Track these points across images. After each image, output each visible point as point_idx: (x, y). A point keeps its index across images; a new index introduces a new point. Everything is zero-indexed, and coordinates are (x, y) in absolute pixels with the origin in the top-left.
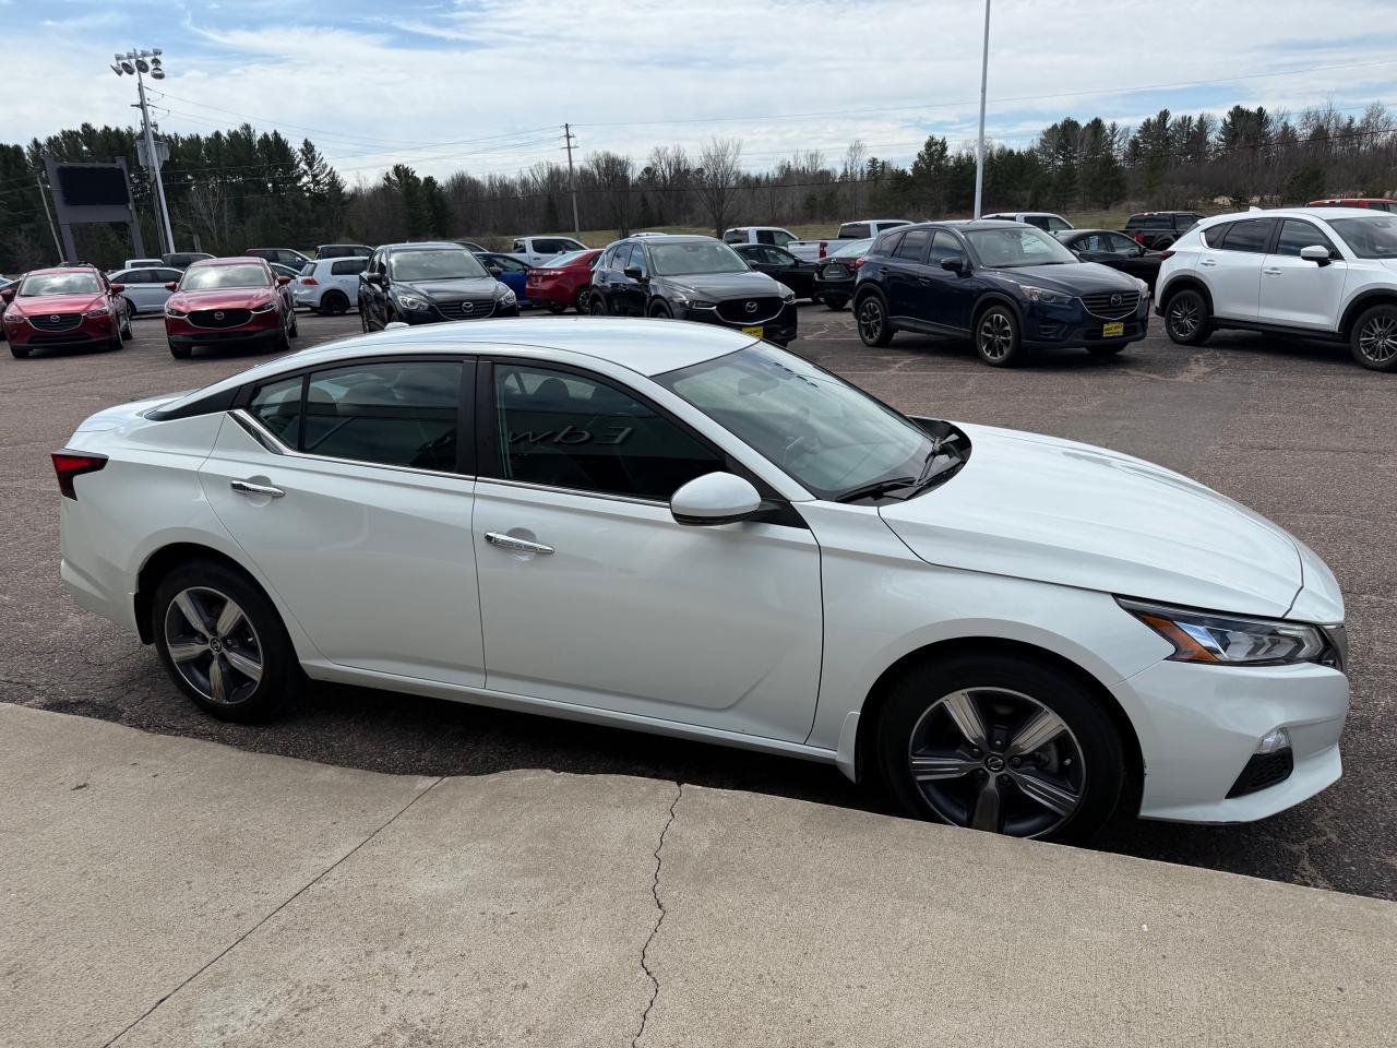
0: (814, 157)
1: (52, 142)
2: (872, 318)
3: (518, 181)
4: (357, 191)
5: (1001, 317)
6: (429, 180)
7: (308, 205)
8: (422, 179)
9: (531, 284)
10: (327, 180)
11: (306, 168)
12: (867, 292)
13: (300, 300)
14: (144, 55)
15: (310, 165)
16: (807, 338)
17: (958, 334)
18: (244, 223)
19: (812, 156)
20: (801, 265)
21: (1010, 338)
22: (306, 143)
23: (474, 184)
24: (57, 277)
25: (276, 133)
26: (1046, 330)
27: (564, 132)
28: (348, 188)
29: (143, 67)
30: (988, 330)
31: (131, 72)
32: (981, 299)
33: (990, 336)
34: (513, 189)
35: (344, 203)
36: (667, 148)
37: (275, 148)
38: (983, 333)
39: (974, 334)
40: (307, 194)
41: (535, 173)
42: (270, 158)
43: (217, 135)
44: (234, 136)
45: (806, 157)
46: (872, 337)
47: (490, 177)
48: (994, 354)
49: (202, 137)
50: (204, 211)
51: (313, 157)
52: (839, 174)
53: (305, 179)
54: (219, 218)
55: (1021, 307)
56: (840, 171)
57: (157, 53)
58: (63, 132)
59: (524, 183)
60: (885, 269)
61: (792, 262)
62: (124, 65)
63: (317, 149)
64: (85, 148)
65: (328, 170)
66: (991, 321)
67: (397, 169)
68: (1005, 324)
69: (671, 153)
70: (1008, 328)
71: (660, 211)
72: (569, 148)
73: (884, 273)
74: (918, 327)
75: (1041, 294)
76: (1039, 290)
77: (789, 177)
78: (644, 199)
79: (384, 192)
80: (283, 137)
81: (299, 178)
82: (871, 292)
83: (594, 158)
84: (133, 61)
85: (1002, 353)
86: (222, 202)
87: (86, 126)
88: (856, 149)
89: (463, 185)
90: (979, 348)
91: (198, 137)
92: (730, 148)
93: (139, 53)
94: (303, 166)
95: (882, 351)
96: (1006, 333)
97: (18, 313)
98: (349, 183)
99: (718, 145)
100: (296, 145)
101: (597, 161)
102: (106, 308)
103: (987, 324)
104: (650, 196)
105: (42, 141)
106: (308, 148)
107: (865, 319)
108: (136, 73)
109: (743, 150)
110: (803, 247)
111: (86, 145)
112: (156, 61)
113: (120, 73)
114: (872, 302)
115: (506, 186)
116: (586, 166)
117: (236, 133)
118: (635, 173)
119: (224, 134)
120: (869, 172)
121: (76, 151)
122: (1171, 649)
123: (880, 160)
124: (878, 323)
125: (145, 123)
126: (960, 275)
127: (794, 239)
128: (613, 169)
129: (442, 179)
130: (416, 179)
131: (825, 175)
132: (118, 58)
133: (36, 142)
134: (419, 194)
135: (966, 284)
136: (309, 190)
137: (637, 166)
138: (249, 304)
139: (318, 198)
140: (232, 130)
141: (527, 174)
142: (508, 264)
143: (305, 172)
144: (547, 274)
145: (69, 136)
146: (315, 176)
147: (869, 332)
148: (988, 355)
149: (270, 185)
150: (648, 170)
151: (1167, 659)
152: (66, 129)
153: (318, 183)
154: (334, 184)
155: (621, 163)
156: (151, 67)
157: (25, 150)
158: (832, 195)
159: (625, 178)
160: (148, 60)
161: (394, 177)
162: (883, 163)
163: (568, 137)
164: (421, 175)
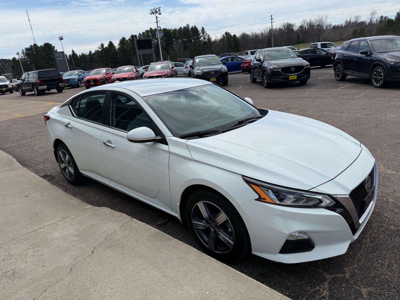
0: (357, 17)
1: (143, 33)
2: (339, 71)
3: (260, 34)
4: (216, 40)
5: (380, 70)
6: (235, 36)
7: (202, 45)
8: (233, 35)
9: (242, 65)
10: (207, 38)
11: (202, 35)
12: (338, 63)
13: (184, 72)
14: (157, 9)
15: (203, 34)
16: (319, 78)
17: (365, 76)
18: (186, 51)
19: (356, 17)
20: (329, 54)
21: (382, 78)
22: (203, 28)
23: (247, 35)
24: (127, 68)
25: (195, 26)
26: (396, 74)
27: (271, 18)
28: (213, 40)
29: (156, 12)
30: (375, 75)
31: (154, 14)
32: (373, 65)
33: (376, 77)
34: (259, 36)
35: (211, 44)
36: (307, 19)
37: (195, 30)
38: (374, 76)
39: (370, 76)
40: (202, 42)
41: (265, 31)
42: (193, 33)
43: (181, 28)
44: (185, 28)
45: (354, 18)
46: (339, 78)
47: (252, 33)
48: (377, 83)
49: (177, 29)
50: (177, 49)
51: (204, 32)
52: (368, 23)
53: (202, 38)
54: (180, 51)
55: (387, 67)
56: (368, 21)
57: (160, 8)
58: (146, 31)
59: (262, 34)
60: (343, 55)
61: (326, 53)
62: (152, 12)
63: (205, 29)
64: (150, 34)
65: (207, 35)
66: (376, 71)
67: (226, 33)
68: (381, 73)
69: (308, 21)
70: (382, 74)
71: (303, 39)
72: (272, 22)
73: (343, 56)
74: (353, 74)
75: (394, 62)
76: (394, 60)
77: (349, 25)
78: (298, 36)
79: (222, 40)
80: (196, 27)
81: (200, 38)
82: (339, 63)
83: (283, 25)
84: (154, 11)
85: (379, 83)
86: (181, 46)
87: (151, 28)
88: (373, 13)
89: (244, 36)
90: (372, 81)
91: (176, 29)
92: (324, 17)
93: (156, 8)
94: (201, 34)
95: (341, 82)
96: (381, 76)
97: (114, 78)
98: (213, 38)
99: (320, 17)
100: (200, 29)
101: (284, 25)
102: (133, 76)
103: (375, 73)
104: (300, 34)
105: (141, 33)
106: (203, 29)
107: (337, 72)
108: (155, 14)
109: (328, 18)
110: (335, 48)
111: (151, 33)
112: (159, 10)
113: (151, 14)
114: (339, 66)
115: (257, 35)
116: (280, 27)
117: (185, 27)
118: (296, 28)
119: (182, 28)
120: (380, 21)
121: (148, 35)
122: (257, 197)
123: (384, 16)
124: (341, 73)
125: (158, 27)
126: (367, 56)
127: (334, 45)
128: (289, 27)
129: (238, 35)
130: (231, 36)
131: (363, 23)
132: (151, 10)
133: (140, 34)
134: (231, 40)
135: (369, 58)
136: (203, 41)
137: (297, 25)
138: (162, 74)
139: (205, 43)
140: (184, 26)
141: (263, 31)
142: (238, 59)
143: (202, 36)
144: (247, 61)
145: (147, 31)
146: (204, 37)
147: (338, 76)
148: (375, 83)
149: (193, 40)
150: (301, 27)
151: (255, 200)
152: (146, 30)
153: (205, 39)
154: (209, 39)
155: (292, 25)
156: (158, 12)
157: (137, 36)
158: (363, 29)
159: (293, 30)
160: (158, 10)
161: (225, 36)
162: (385, 17)
163: (272, 19)
164: (232, 34)
